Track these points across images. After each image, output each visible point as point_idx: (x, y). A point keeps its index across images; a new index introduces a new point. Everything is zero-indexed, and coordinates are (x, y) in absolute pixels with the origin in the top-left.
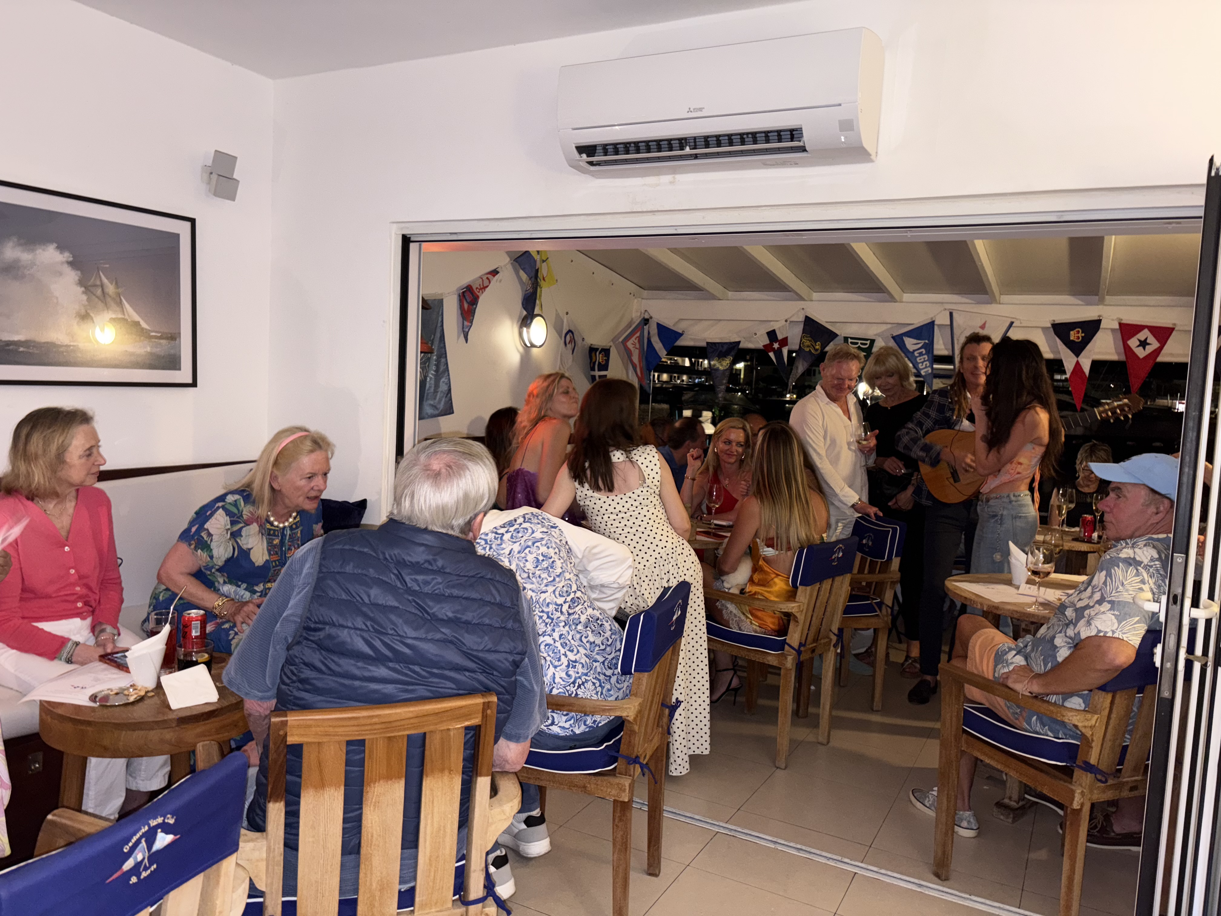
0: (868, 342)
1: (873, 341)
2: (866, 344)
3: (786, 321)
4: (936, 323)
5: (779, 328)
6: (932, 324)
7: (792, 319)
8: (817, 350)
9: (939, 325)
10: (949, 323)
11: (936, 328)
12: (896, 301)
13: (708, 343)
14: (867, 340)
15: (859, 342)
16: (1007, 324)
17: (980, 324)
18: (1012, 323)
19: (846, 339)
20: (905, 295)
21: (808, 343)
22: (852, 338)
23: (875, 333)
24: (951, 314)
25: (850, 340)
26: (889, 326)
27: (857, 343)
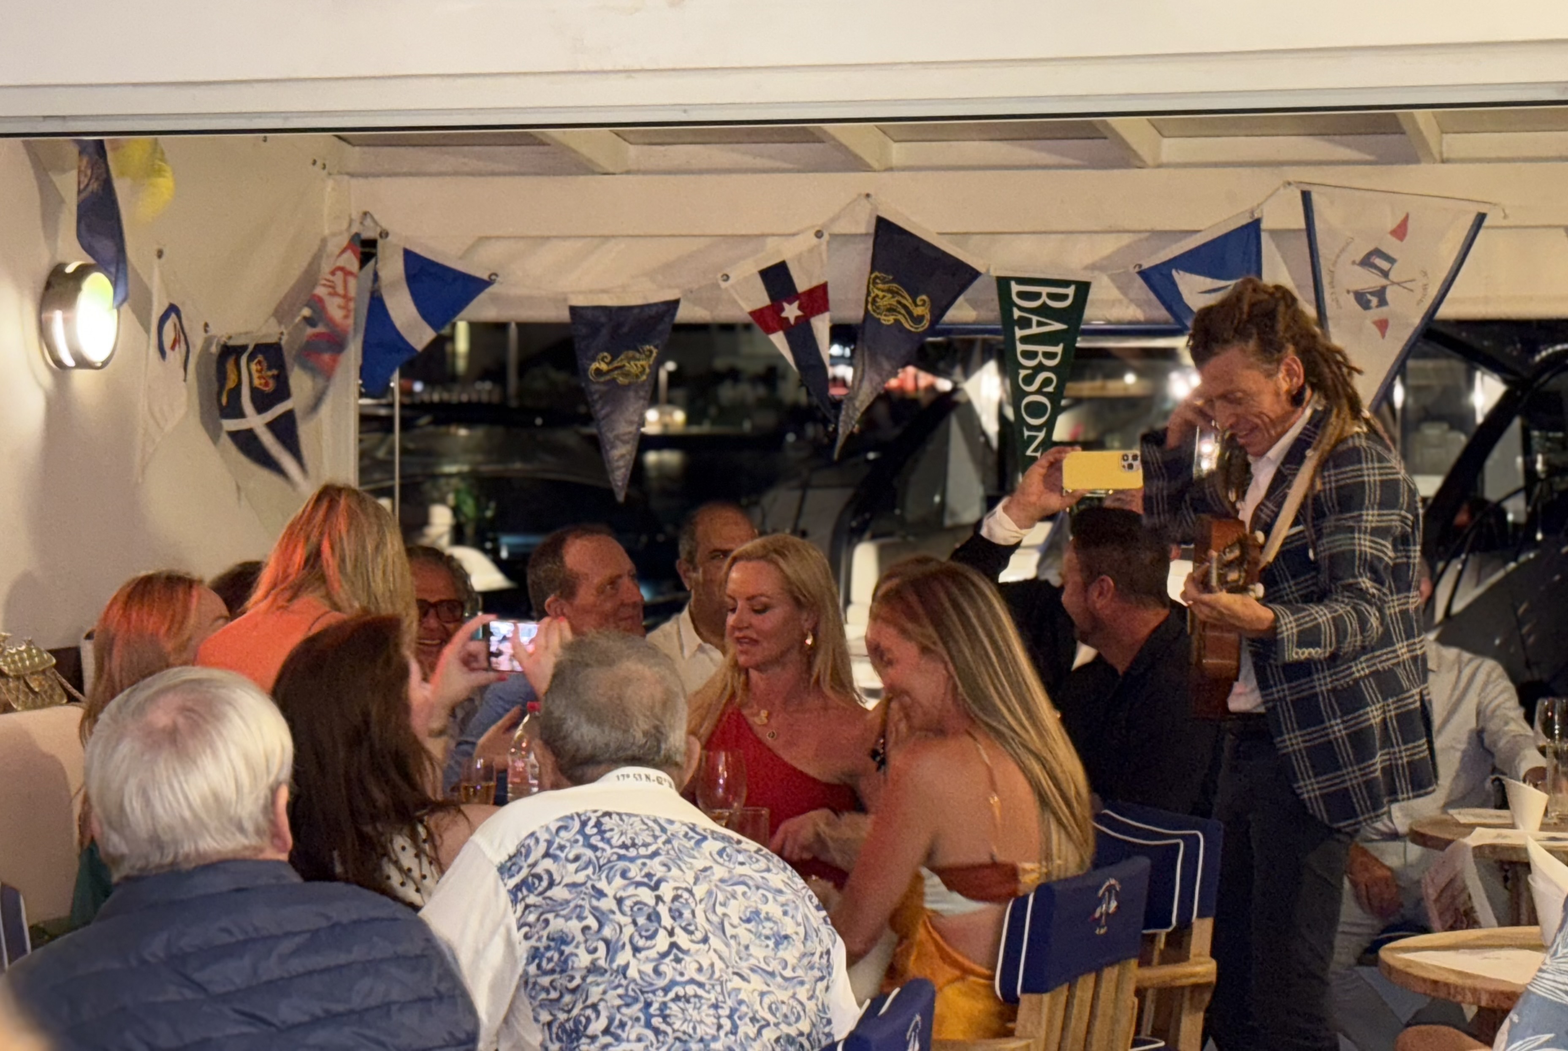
0: (1071, 291)
1: (1083, 288)
2: (1064, 297)
3: (819, 234)
4: (1264, 225)
5: (799, 258)
6: (1254, 227)
7: (838, 229)
8: (918, 320)
9: (1273, 233)
10: (1301, 224)
11: (1265, 238)
12: (1141, 165)
13: (573, 310)
14: (1066, 284)
15: (1044, 290)
16: (1468, 221)
17: (1391, 223)
18: (1481, 218)
19: (1003, 283)
20: (1166, 142)
21: (887, 300)
22: (1021, 281)
23: (1088, 260)
24: (1306, 197)
25: (1015, 288)
26: (1126, 239)
27: (1036, 296)
